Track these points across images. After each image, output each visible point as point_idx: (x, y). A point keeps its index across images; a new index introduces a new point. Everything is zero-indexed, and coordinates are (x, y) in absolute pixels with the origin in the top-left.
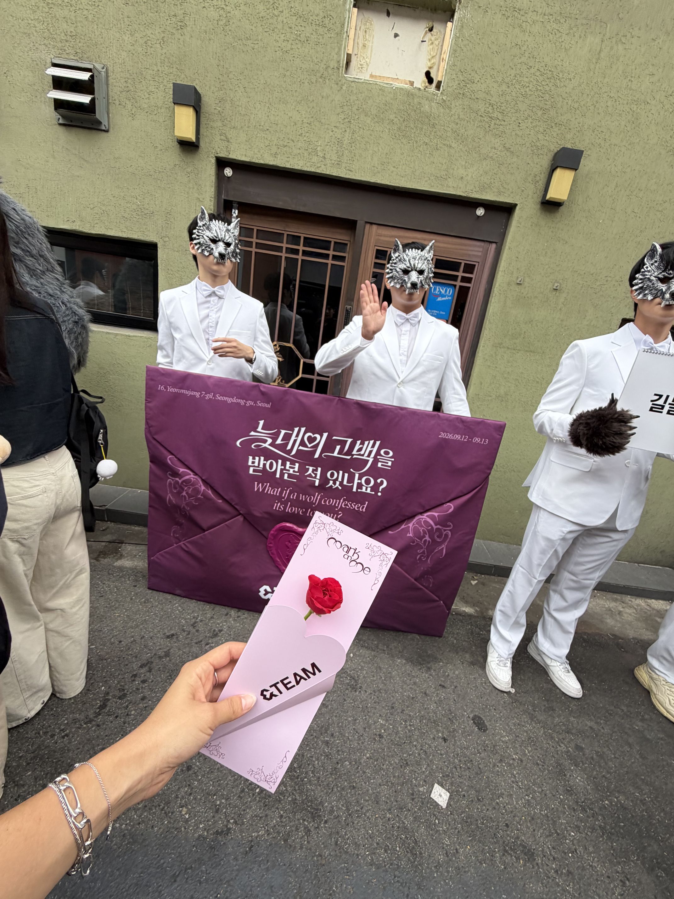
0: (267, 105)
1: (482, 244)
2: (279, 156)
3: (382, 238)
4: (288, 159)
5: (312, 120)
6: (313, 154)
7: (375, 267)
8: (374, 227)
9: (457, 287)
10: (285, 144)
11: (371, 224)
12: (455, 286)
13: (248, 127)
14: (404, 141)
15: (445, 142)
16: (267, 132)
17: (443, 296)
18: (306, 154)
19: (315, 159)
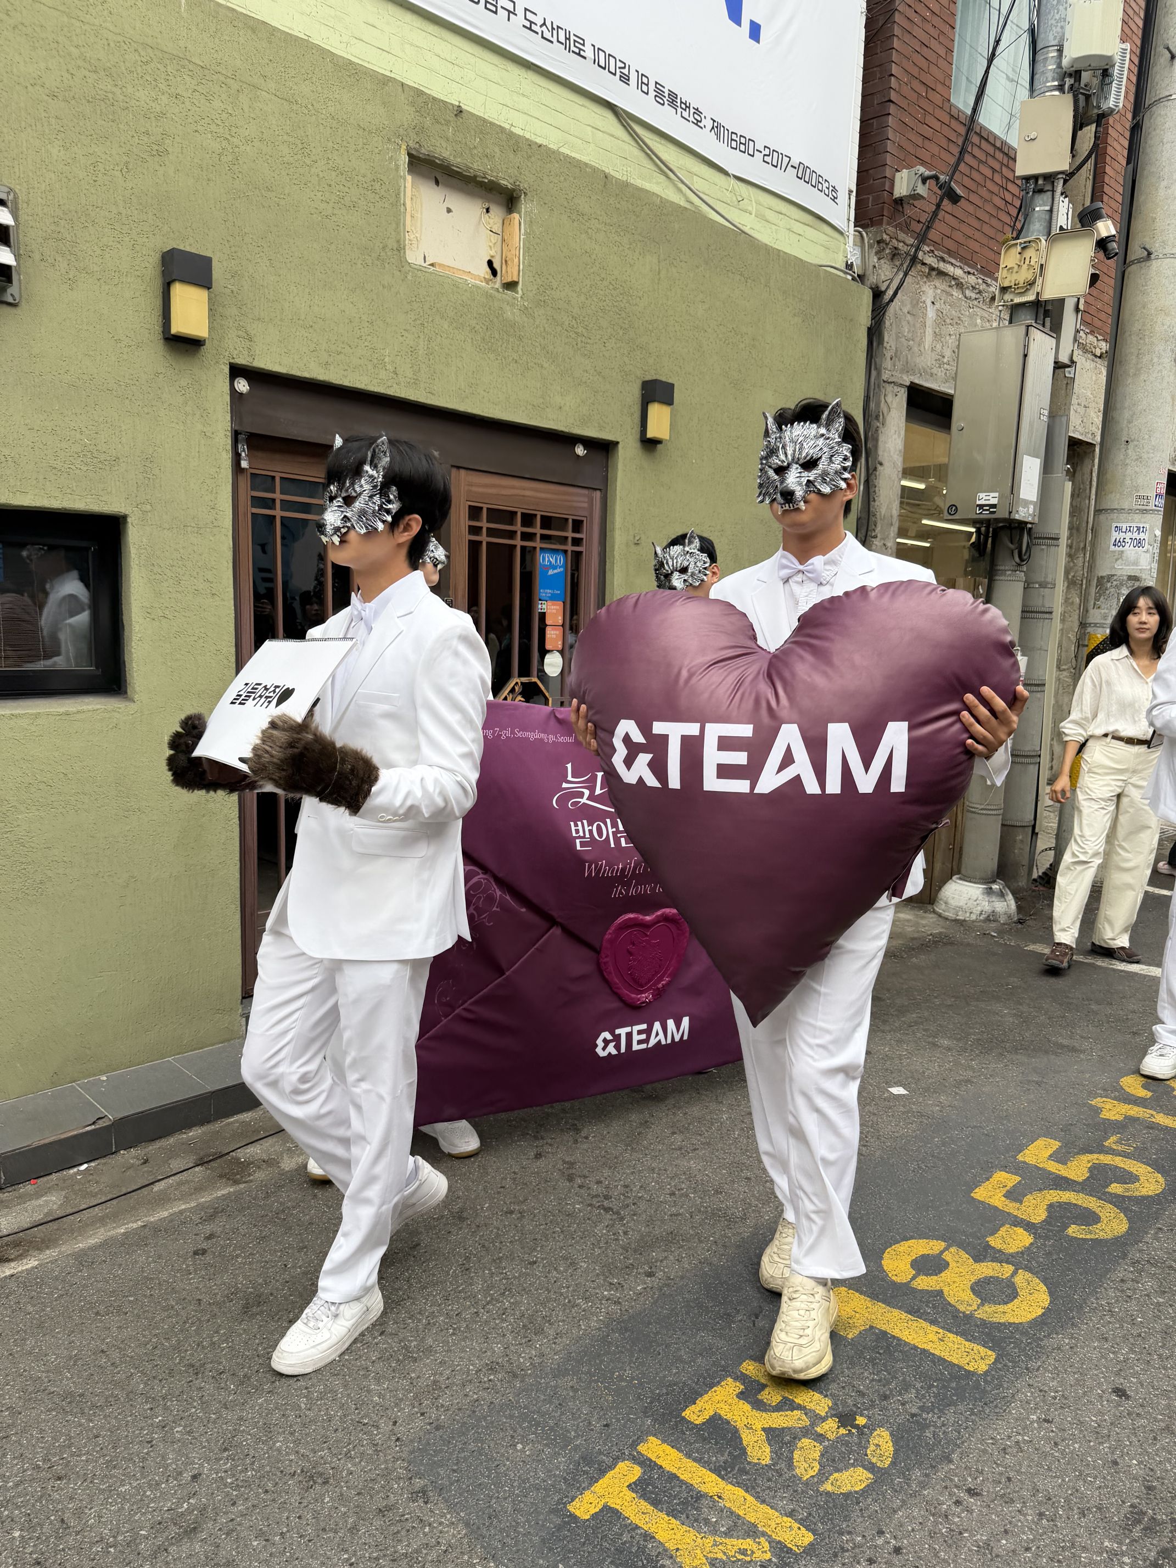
0: (307, 290)
1: (585, 492)
2: (332, 367)
3: (474, 489)
4: (345, 373)
5: (374, 317)
6: (380, 366)
7: (470, 533)
8: (463, 472)
9: (569, 553)
10: (339, 349)
11: (458, 468)
12: (565, 552)
13: (281, 320)
16: (311, 330)
17: (554, 568)
18: (370, 367)
19: (383, 375)
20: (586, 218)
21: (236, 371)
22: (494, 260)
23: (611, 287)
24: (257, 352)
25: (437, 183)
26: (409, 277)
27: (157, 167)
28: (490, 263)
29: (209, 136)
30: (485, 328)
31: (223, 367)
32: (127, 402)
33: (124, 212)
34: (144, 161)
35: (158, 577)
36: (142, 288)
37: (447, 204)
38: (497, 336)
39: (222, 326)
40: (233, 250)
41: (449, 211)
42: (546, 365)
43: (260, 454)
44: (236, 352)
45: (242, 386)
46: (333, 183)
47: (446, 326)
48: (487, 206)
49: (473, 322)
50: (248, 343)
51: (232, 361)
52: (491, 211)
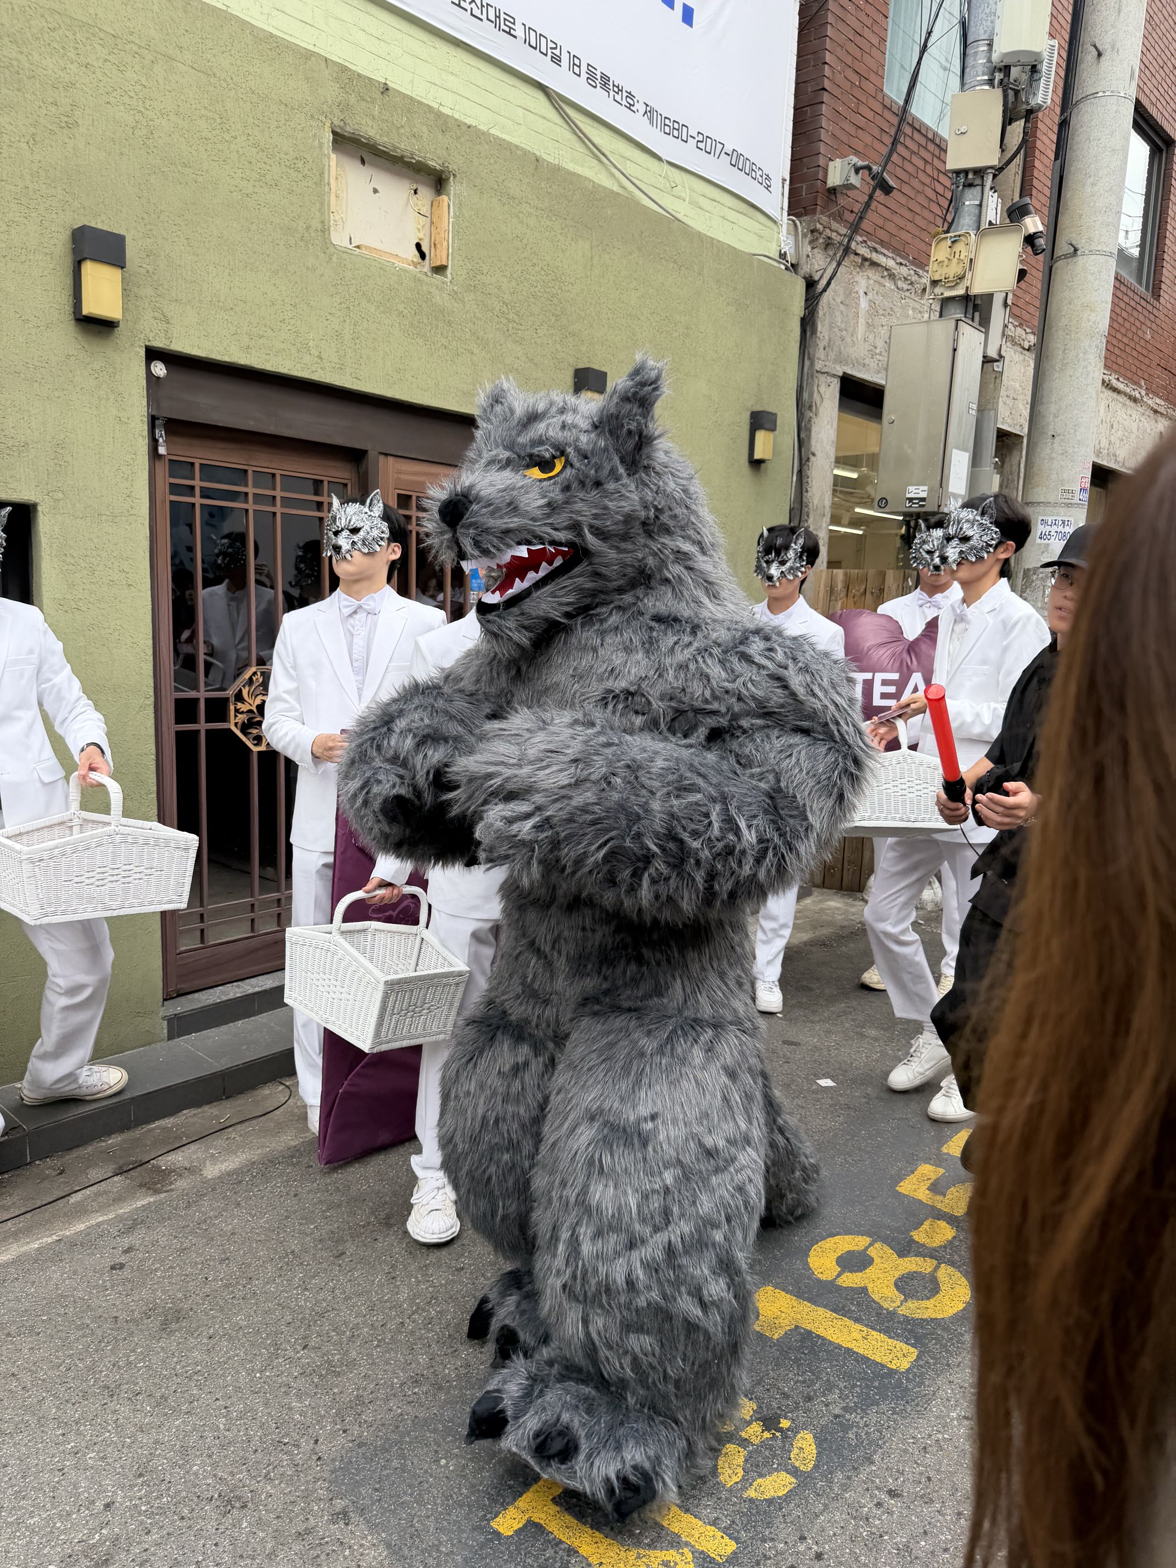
0: (227, 271)
2: (253, 351)
3: (403, 477)
4: (268, 357)
5: (297, 301)
6: (304, 351)
8: (391, 459)
10: (261, 333)
11: (386, 455)
13: (200, 301)
14: (420, 341)
15: (466, 347)
16: (232, 313)
18: (294, 350)
19: (307, 359)
20: (516, 201)
21: (152, 354)
22: (422, 243)
23: (543, 273)
24: (175, 335)
25: (363, 162)
26: (334, 259)
27: (67, 140)
28: (418, 246)
29: (122, 108)
30: (413, 312)
31: (138, 349)
32: (36, 385)
33: (31, 186)
34: (52, 132)
35: (71, 567)
36: (51, 266)
37: (374, 185)
38: (425, 321)
39: (137, 307)
40: (149, 227)
41: (375, 191)
42: (475, 351)
43: (178, 440)
44: (152, 335)
45: (159, 369)
46: (253, 160)
47: (373, 310)
48: (415, 187)
49: (401, 307)
50: (165, 325)
51: (148, 344)
52: (419, 192)
